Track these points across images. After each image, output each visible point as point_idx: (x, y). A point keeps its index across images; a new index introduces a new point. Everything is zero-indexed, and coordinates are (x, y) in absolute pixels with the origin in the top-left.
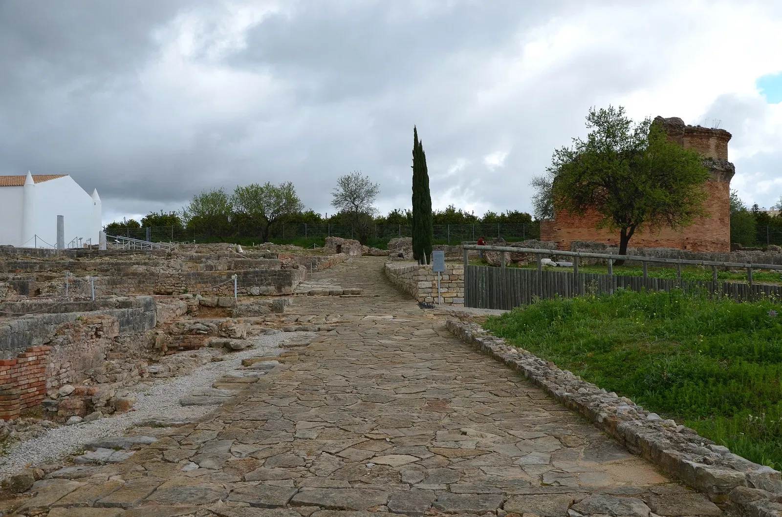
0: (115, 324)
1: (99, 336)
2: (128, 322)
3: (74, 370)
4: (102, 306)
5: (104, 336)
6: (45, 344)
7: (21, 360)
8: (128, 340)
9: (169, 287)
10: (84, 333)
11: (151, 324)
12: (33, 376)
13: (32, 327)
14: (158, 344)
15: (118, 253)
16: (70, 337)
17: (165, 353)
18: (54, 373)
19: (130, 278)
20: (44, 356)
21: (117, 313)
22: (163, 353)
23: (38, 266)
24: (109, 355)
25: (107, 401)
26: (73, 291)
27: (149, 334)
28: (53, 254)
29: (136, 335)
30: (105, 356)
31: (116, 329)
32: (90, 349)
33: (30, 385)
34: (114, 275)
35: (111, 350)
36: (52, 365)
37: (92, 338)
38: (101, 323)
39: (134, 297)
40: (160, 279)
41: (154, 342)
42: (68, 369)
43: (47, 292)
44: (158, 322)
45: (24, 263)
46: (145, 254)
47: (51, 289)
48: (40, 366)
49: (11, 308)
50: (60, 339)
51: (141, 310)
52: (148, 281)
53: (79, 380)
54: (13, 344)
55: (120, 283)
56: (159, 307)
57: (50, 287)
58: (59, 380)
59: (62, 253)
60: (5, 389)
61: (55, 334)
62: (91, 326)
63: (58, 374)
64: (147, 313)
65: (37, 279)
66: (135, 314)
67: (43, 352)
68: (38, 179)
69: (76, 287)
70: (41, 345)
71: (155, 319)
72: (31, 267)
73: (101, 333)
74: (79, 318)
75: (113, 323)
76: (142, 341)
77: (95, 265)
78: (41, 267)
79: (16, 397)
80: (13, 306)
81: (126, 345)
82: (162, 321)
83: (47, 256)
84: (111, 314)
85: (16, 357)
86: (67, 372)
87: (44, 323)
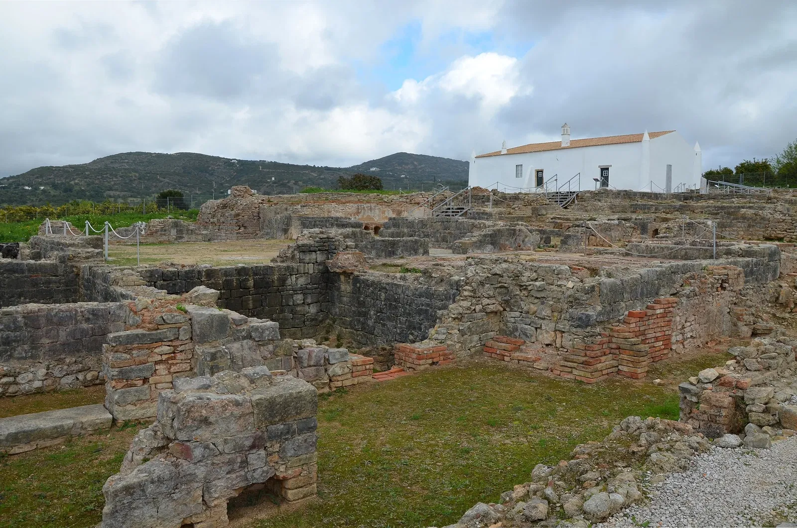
0: (741, 276)
1: (724, 289)
2: (752, 273)
3: (698, 325)
4: (725, 254)
5: (729, 289)
6: (671, 295)
7: (650, 312)
8: (751, 292)
9: (780, 232)
10: (710, 285)
11: (774, 276)
12: (659, 330)
13: (661, 275)
14: (782, 299)
15: (720, 197)
16: (697, 290)
17: (792, 310)
18: (680, 327)
19: (740, 222)
20: (671, 309)
21: (741, 263)
22: (789, 310)
23: (654, 208)
24: (733, 309)
25: (766, 404)
26: (687, 233)
27: (772, 286)
28: (665, 198)
29: (759, 286)
30: (728, 310)
31: (742, 280)
32: (715, 303)
33: (657, 339)
34: (724, 219)
35: (735, 304)
36: (678, 319)
37: (717, 291)
38: (727, 275)
39: (757, 244)
40: (771, 224)
41: (777, 295)
42: (693, 323)
43: (665, 233)
44: (781, 273)
45: (643, 205)
46: (746, 198)
47: (668, 230)
48: (667, 319)
49: (637, 249)
50: (687, 290)
51: (766, 260)
52: (758, 225)
53: (702, 334)
54: (642, 294)
55: (730, 227)
56: (783, 257)
57: (667, 228)
58: (683, 334)
59: (672, 196)
60: (634, 345)
61: (681, 285)
62: (717, 277)
63: (683, 327)
64: (771, 263)
65: (655, 219)
66: (759, 265)
67: (670, 305)
68: (653, 135)
69: (689, 229)
70: (668, 296)
71: (779, 270)
72: (649, 209)
73: (727, 285)
74: (705, 267)
75: (739, 274)
76: (764, 294)
77: (702, 207)
78: (656, 209)
79: (644, 354)
80: (638, 247)
81: (749, 298)
82: (785, 272)
83: (660, 199)
84: (735, 263)
85: (644, 308)
86: (691, 326)
87: (672, 273)
